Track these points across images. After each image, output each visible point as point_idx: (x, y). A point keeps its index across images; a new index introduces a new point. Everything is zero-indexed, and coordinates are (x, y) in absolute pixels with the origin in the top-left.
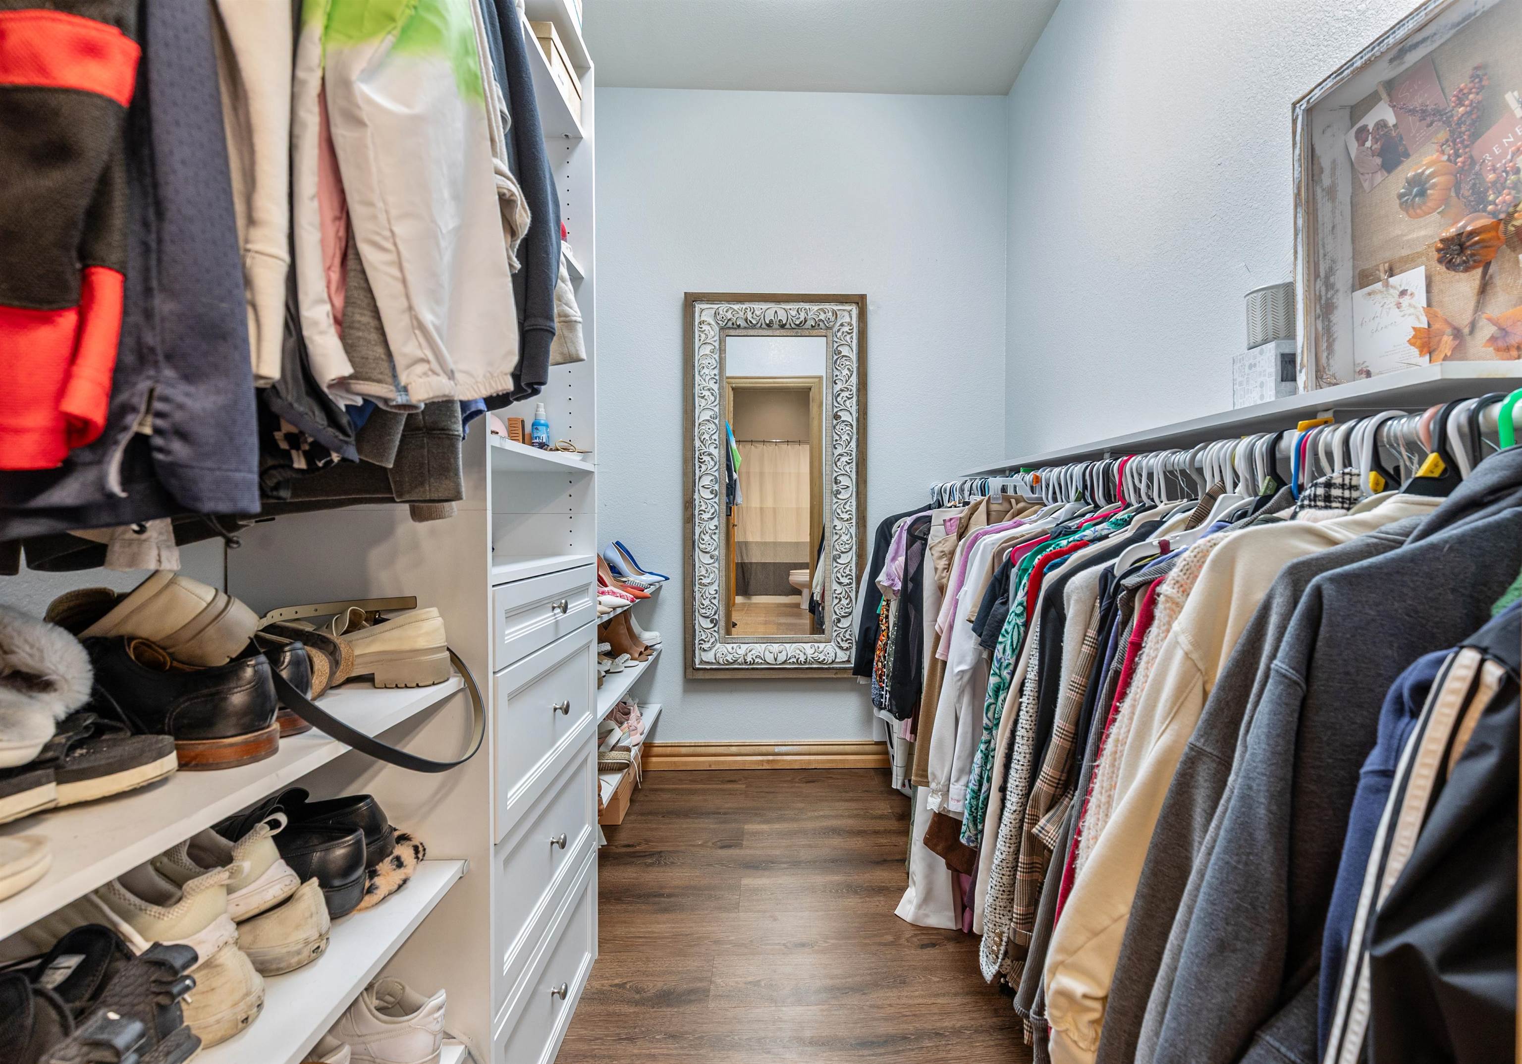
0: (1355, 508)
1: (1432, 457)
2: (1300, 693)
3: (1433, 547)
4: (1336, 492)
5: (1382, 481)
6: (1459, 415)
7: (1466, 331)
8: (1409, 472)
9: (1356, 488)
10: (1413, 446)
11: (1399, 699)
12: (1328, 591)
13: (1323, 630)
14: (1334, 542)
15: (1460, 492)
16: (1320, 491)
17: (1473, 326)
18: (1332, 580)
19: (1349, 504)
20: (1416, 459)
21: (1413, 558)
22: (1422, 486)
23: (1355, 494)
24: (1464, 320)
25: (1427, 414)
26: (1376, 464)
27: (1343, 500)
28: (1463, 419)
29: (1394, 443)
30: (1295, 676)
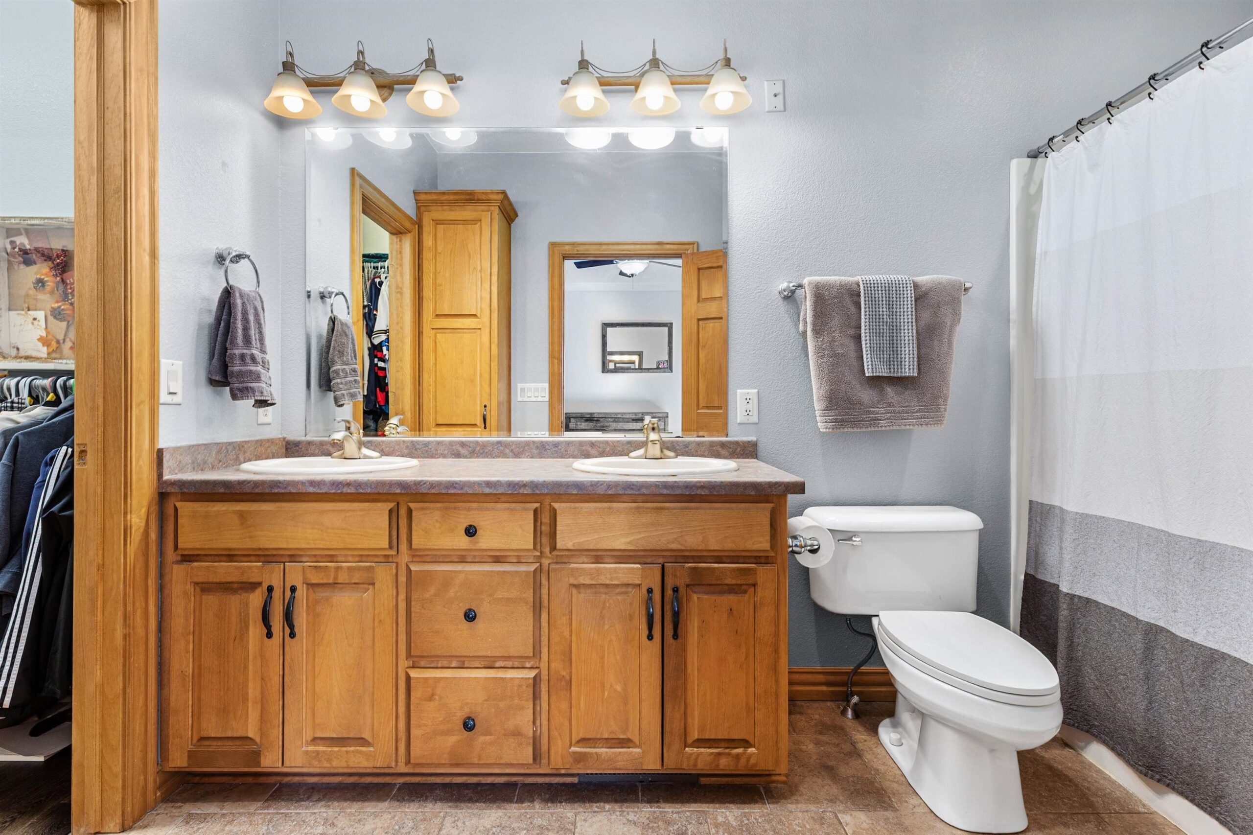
0: (23, 411)
1: (52, 395)
2: (12, 469)
3: (53, 423)
4: (15, 405)
5: (32, 401)
6: (60, 381)
7: (62, 342)
8: (43, 398)
9: (24, 404)
10: (44, 389)
11: (46, 462)
12: (21, 438)
13: (19, 450)
14: (18, 423)
15: (61, 406)
16: (9, 405)
17: (64, 340)
18: (21, 434)
19: (20, 409)
20: (45, 394)
21: (48, 426)
22: (48, 404)
23: (23, 406)
24: (61, 337)
25: (50, 379)
26: (30, 395)
27: (18, 408)
28: (62, 383)
29: (37, 387)
30: (10, 464)
